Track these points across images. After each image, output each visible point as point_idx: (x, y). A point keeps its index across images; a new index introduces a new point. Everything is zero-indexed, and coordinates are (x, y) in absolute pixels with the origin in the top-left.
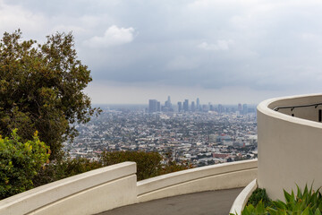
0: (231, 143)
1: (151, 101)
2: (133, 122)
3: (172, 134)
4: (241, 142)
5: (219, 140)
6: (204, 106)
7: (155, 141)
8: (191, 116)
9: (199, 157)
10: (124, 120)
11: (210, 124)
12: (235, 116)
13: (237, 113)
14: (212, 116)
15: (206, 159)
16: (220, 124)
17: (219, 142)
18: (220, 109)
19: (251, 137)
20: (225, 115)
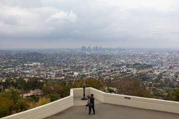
0: (113, 63)
1: (82, 47)
2: (75, 55)
3: (90, 60)
4: (117, 63)
5: (108, 62)
6: (104, 48)
7: (83, 63)
8: (99, 52)
9: (100, 69)
10: (71, 55)
11: (106, 56)
12: (116, 52)
13: (118, 51)
14: (107, 52)
15: (102, 70)
16: (110, 56)
17: (109, 63)
18: (110, 49)
19: (122, 61)
20: (112, 52)
